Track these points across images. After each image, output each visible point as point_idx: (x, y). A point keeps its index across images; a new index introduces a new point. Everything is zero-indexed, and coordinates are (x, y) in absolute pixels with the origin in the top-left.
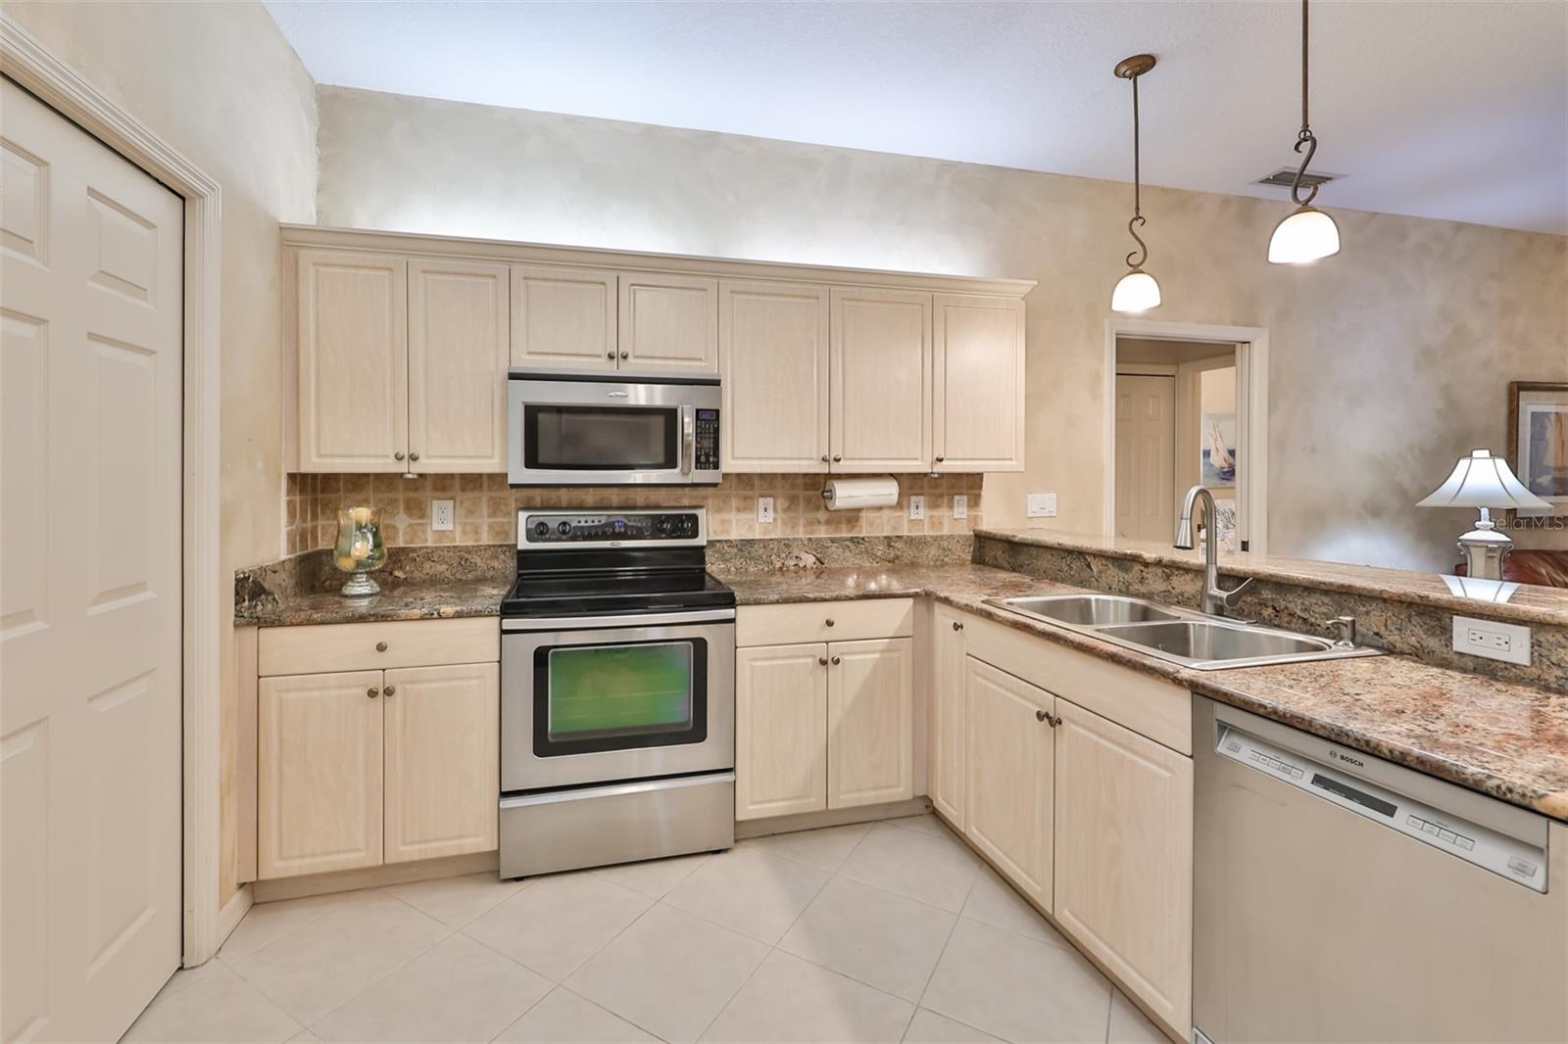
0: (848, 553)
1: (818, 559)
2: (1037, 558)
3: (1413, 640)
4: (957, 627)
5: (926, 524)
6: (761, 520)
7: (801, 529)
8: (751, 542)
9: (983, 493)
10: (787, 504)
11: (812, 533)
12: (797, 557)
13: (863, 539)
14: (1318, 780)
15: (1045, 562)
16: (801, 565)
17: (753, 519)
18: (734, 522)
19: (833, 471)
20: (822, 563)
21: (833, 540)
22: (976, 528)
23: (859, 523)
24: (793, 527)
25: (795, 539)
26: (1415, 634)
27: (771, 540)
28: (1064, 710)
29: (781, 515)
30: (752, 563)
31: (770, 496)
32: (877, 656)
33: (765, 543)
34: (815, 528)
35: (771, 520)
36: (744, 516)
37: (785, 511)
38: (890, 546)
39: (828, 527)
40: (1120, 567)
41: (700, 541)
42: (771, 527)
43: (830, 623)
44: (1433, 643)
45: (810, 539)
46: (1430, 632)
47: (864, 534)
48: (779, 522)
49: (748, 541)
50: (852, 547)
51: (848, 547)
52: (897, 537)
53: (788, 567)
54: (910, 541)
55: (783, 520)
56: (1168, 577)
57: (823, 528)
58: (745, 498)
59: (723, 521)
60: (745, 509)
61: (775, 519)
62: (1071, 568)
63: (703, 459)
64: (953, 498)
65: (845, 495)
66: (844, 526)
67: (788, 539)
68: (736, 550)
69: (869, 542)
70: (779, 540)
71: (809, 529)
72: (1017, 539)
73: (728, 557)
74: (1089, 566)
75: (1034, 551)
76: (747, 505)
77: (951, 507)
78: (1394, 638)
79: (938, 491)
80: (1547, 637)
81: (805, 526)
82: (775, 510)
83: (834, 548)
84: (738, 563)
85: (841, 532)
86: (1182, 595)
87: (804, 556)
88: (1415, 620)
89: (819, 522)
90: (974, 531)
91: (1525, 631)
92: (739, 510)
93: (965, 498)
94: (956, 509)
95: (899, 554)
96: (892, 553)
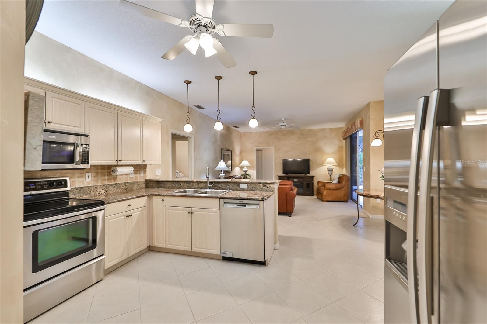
0: (114, 188)
1: (106, 191)
2: (166, 184)
3: (235, 188)
4: (163, 200)
5: (134, 178)
6: (87, 180)
7: (100, 182)
8: (84, 188)
9: (147, 170)
10: (94, 175)
11: (103, 183)
12: (99, 191)
13: (118, 184)
14: (237, 206)
15: (168, 185)
16: (101, 193)
17: (84, 180)
18: (77, 181)
19: (119, 164)
20: (107, 192)
21: (110, 185)
22: (146, 179)
23: (117, 179)
24: (97, 182)
25: (98, 185)
27: (91, 186)
28: (193, 210)
29: (93, 178)
30: (84, 194)
31: (90, 172)
32: (139, 212)
33: (89, 188)
34: (104, 181)
35: (90, 180)
36: (81, 179)
37: (94, 177)
38: (126, 185)
39: (108, 181)
40: (188, 184)
41: (68, 188)
42: (90, 182)
43: (129, 206)
44: (237, 188)
45: (103, 185)
47: (118, 183)
48: (93, 181)
49: (83, 187)
50: (115, 186)
51: (114, 186)
52: (127, 182)
53: (96, 195)
54: (131, 183)
55: (94, 180)
56: (198, 184)
57: (106, 182)
58: (81, 173)
59: (73, 181)
60: (81, 177)
61: (91, 180)
62: (176, 185)
63: (84, 160)
64: (140, 171)
66: (112, 181)
67: (96, 186)
68: (78, 191)
69: (120, 185)
70: (93, 186)
71: (102, 182)
72: (160, 180)
73: (75, 193)
74: (180, 184)
75: (165, 183)
76: (82, 176)
77: (140, 173)
78: (233, 188)
79: (137, 169)
80: (249, 185)
81: (101, 181)
82: (91, 177)
83: (110, 188)
84: (79, 195)
85: (112, 182)
86: (201, 187)
87: (101, 190)
88: (236, 185)
89: (105, 180)
90: (145, 180)
91: (246, 184)
92: (79, 177)
93: (143, 171)
94: (141, 174)
95: (128, 187)
96: (126, 187)
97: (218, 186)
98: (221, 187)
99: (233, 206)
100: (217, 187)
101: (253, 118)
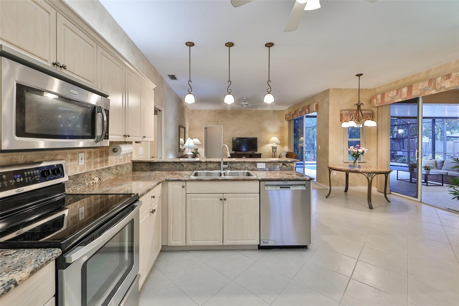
0: (107, 174)
1: (99, 179)
2: (162, 166)
3: (252, 168)
4: (183, 187)
5: (123, 160)
6: (80, 164)
7: (93, 167)
8: (77, 176)
11: (96, 168)
12: (93, 179)
13: (110, 168)
14: (280, 188)
15: (166, 167)
16: (94, 182)
17: (76, 164)
18: (69, 168)
19: (126, 141)
20: (100, 180)
21: (103, 170)
22: (132, 160)
23: (108, 162)
24: (90, 166)
25: (92, 171)
26: (253, 167)
27: (85, 173)
28: (225, 196)
29: (86, 161)
30: (79, 186)
31: (83, 152)
32: (157, 205)
33: (83, 175)
34: (97, 165)
35: (84, 164)
36: (74, 163)
37: (87, 159)
38: (117, 169)
42: (83, 167)
44: (254, 168)
45: (96, 170)
46: (254, 166)
47: (109, 166)
51: (107, 171)
53: (90, 185)
54: (121, 166)
55: (87, 163)
56: (207, 165)
57: (99, 165)
62: (176, 167)
66: (104, 163)
67: (90, 171)
68: (73, 181)
69: (112, 169)
72: (154, 161)
74: (183, 166)
75: (161, 164)
76: (74, 157)
78: (250, 168)
80: (267, 164)
81: (94, 165)
82: (85, 159)
83: (104, 173)
84: (73, 187)
85: (104, 166)
86: (211, 168)
87: (95, 178)
88: (252, 165)
89: (97, 163)
90: (131, 161)
92: (71, 160)
95: (119, 172)
96: (117, 171)
97: (232, 166)
98: (235, 167)
99: (275, 188)
100: (230, 167)
101: (269, 93)
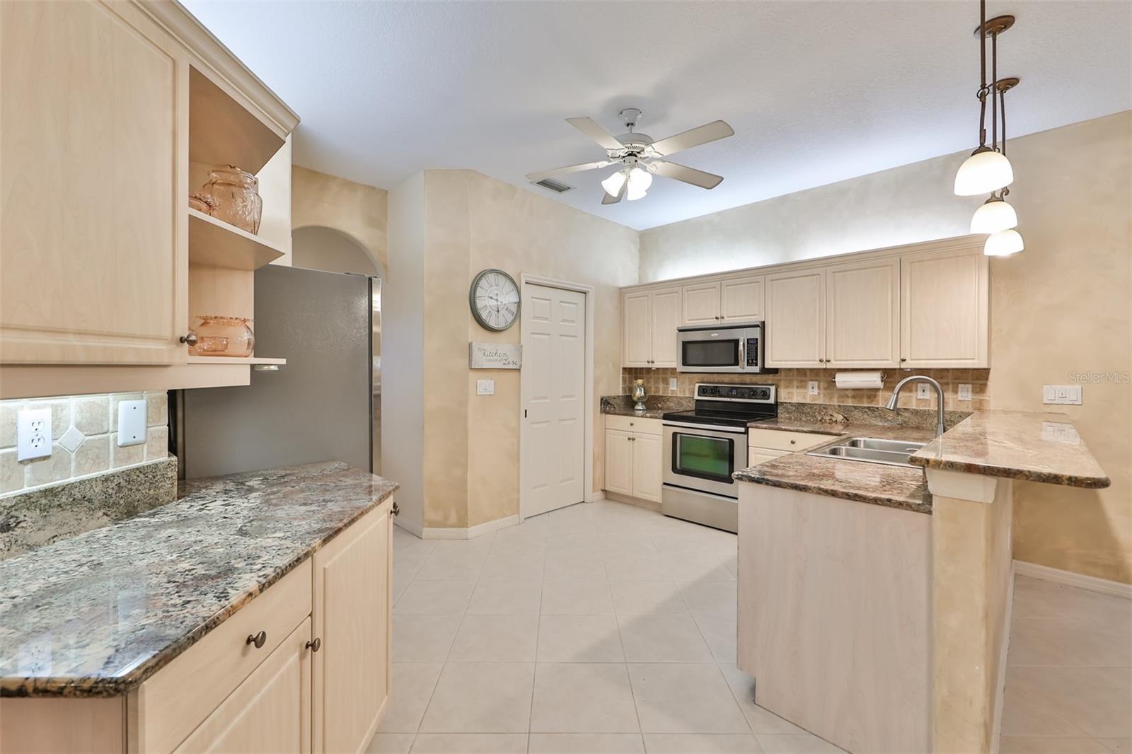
0: (865, 416)
1: (845, 417)
5: (931, 402)
6: (810, 393)
7: (836, 400)
8: (803, 405)
9: (989, 383)
10: (826, 386)
11: (843, 402)
12: (831, 415)
13: (877, 408)
16: (834, 420)
17: (805, 392)
18: (795, 395)
19: (828, 367)
20: (848, 420)
21: (855, 407)
23: (877, 399)
24: (830, 398)
25: (830, 405)
27: (816, 404)
29: (822, 391)
30: (804, 415)
31: (816, 380)
33: (811, 406)
34: (845, 399)
35: (816, 394)
36: (801, 390)
37: (825, 389)
38: (898, 414)
39: (853, 400)
41: (771, 401)
42: (816, 397)
43: (793, 442)
45: (839, 406)
47: (880, 405)
48: (822, 395)
49: (802, 404)
50: (869, 412)
51: (865, 412)
52: (904, 409)
53: (825, 420)
54: (916, 412)
55: (824, 394)
57: (850, 400)
58: (801, 381)
59: (789, 393)
60: (801, 387)
61: (819, 394)
63: (750, 361)
64: (958, 386)
65: (842, 380)
66: (865, 400)
67: (826, 405)
68: (794, 408)
69: (882, 411)
70: (820, 405)
71: (841, 400)
73: (790, 411)
76: (803, 385)
77: (955, 391)
79: (945, 381)
81: (838, 398)
82: (819, 388)
83: (856, 412)
84: (796, 415)
85: (863, 403)
87: (836, 415)
89: (848, 397)
92: (797, 387)
93: (970, 386)
94: (959, 393)
95: (906, 420)
96: (900, 419)
